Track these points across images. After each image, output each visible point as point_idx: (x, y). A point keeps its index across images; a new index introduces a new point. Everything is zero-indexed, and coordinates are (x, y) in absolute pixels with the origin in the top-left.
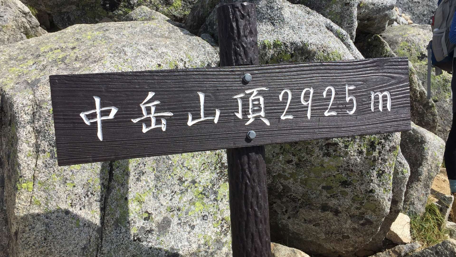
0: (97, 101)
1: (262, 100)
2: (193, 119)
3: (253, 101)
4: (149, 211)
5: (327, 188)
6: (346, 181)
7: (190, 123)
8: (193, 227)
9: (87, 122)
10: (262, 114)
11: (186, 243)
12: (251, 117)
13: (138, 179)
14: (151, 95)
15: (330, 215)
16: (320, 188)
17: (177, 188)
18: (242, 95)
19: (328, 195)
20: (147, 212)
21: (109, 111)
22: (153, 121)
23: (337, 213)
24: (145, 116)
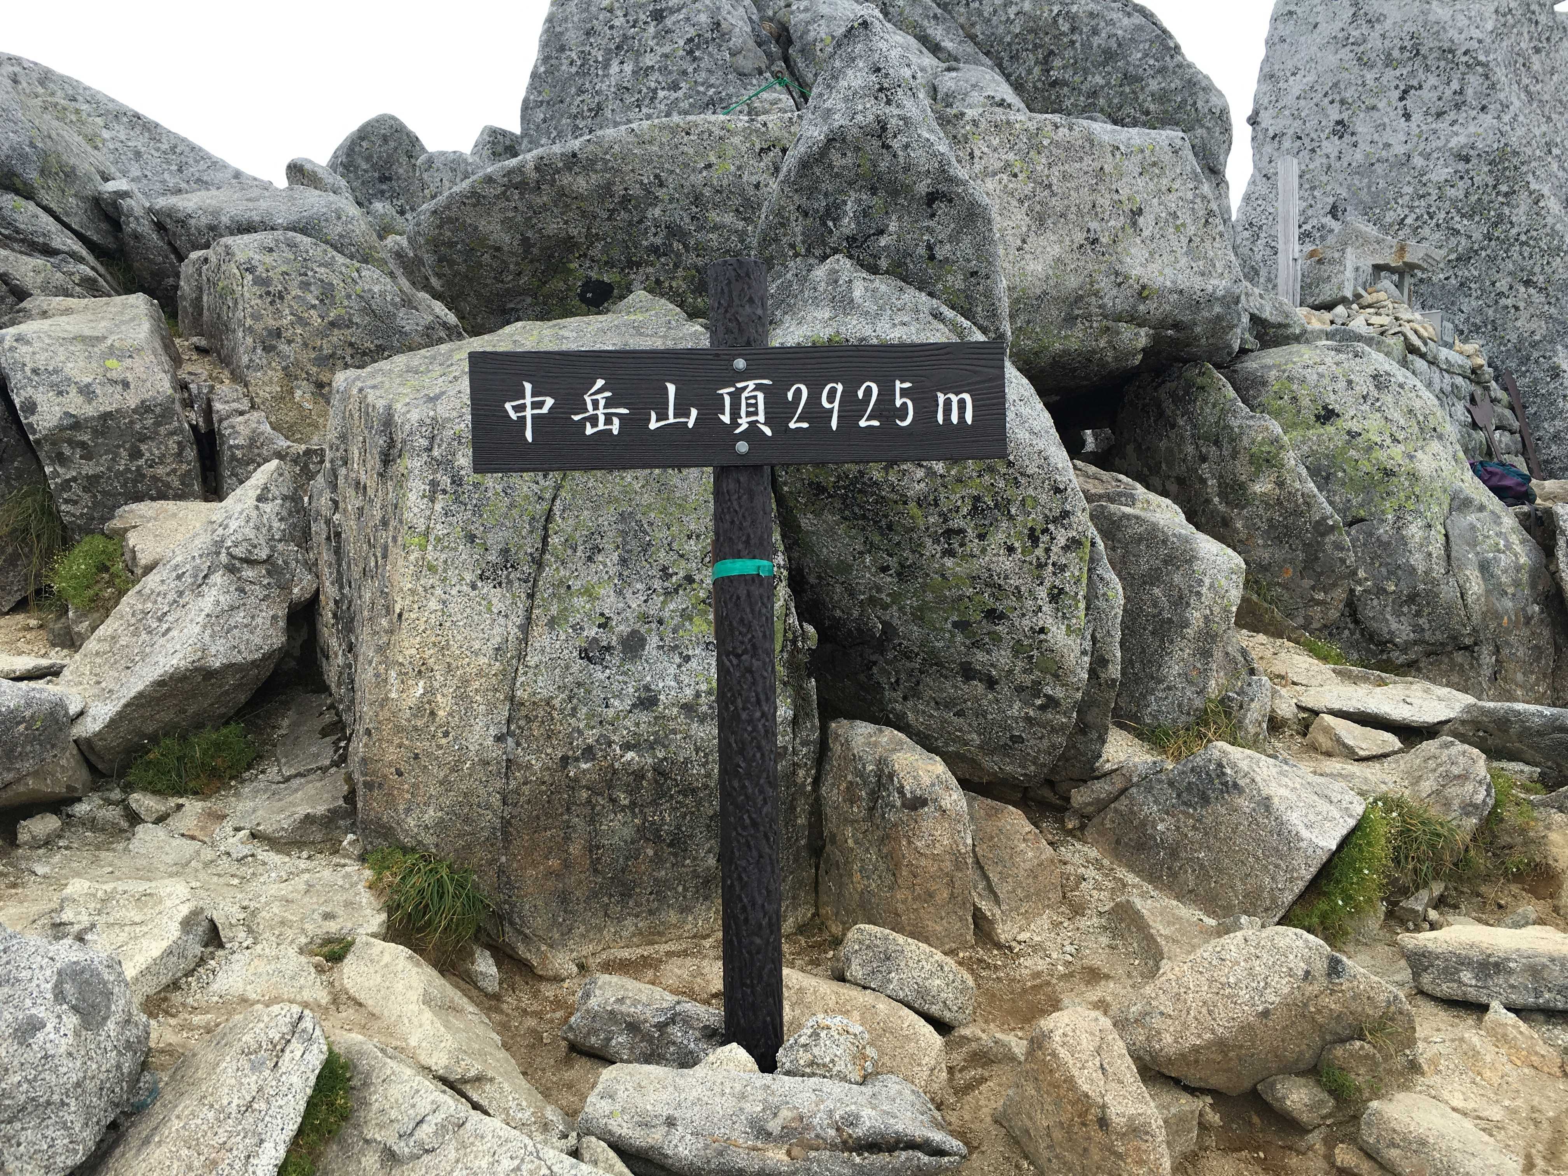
0: (528, 387)
1: (761, 396)
2: (658, 420)
3: (747, 398)
4: (606, 612)
5: (962, 626)
6: (994, 611)
7: (653, 425)
8: (687, 659)
9: (513, 416)
10: (761, 418)
11: (673, 684)
12: (744, 423)
13: (590, 559)
14: (600, 383)
15: (979, 687)
16: (949, 626)
17: (657, 584)
18: (732, 389)
19: (968, 642)
20: (602, 614)
21: (543, 403)
22: (602, 419)
23: (991, 683)
24: (591, 411)
